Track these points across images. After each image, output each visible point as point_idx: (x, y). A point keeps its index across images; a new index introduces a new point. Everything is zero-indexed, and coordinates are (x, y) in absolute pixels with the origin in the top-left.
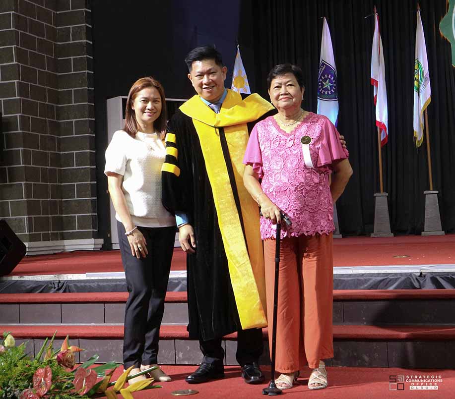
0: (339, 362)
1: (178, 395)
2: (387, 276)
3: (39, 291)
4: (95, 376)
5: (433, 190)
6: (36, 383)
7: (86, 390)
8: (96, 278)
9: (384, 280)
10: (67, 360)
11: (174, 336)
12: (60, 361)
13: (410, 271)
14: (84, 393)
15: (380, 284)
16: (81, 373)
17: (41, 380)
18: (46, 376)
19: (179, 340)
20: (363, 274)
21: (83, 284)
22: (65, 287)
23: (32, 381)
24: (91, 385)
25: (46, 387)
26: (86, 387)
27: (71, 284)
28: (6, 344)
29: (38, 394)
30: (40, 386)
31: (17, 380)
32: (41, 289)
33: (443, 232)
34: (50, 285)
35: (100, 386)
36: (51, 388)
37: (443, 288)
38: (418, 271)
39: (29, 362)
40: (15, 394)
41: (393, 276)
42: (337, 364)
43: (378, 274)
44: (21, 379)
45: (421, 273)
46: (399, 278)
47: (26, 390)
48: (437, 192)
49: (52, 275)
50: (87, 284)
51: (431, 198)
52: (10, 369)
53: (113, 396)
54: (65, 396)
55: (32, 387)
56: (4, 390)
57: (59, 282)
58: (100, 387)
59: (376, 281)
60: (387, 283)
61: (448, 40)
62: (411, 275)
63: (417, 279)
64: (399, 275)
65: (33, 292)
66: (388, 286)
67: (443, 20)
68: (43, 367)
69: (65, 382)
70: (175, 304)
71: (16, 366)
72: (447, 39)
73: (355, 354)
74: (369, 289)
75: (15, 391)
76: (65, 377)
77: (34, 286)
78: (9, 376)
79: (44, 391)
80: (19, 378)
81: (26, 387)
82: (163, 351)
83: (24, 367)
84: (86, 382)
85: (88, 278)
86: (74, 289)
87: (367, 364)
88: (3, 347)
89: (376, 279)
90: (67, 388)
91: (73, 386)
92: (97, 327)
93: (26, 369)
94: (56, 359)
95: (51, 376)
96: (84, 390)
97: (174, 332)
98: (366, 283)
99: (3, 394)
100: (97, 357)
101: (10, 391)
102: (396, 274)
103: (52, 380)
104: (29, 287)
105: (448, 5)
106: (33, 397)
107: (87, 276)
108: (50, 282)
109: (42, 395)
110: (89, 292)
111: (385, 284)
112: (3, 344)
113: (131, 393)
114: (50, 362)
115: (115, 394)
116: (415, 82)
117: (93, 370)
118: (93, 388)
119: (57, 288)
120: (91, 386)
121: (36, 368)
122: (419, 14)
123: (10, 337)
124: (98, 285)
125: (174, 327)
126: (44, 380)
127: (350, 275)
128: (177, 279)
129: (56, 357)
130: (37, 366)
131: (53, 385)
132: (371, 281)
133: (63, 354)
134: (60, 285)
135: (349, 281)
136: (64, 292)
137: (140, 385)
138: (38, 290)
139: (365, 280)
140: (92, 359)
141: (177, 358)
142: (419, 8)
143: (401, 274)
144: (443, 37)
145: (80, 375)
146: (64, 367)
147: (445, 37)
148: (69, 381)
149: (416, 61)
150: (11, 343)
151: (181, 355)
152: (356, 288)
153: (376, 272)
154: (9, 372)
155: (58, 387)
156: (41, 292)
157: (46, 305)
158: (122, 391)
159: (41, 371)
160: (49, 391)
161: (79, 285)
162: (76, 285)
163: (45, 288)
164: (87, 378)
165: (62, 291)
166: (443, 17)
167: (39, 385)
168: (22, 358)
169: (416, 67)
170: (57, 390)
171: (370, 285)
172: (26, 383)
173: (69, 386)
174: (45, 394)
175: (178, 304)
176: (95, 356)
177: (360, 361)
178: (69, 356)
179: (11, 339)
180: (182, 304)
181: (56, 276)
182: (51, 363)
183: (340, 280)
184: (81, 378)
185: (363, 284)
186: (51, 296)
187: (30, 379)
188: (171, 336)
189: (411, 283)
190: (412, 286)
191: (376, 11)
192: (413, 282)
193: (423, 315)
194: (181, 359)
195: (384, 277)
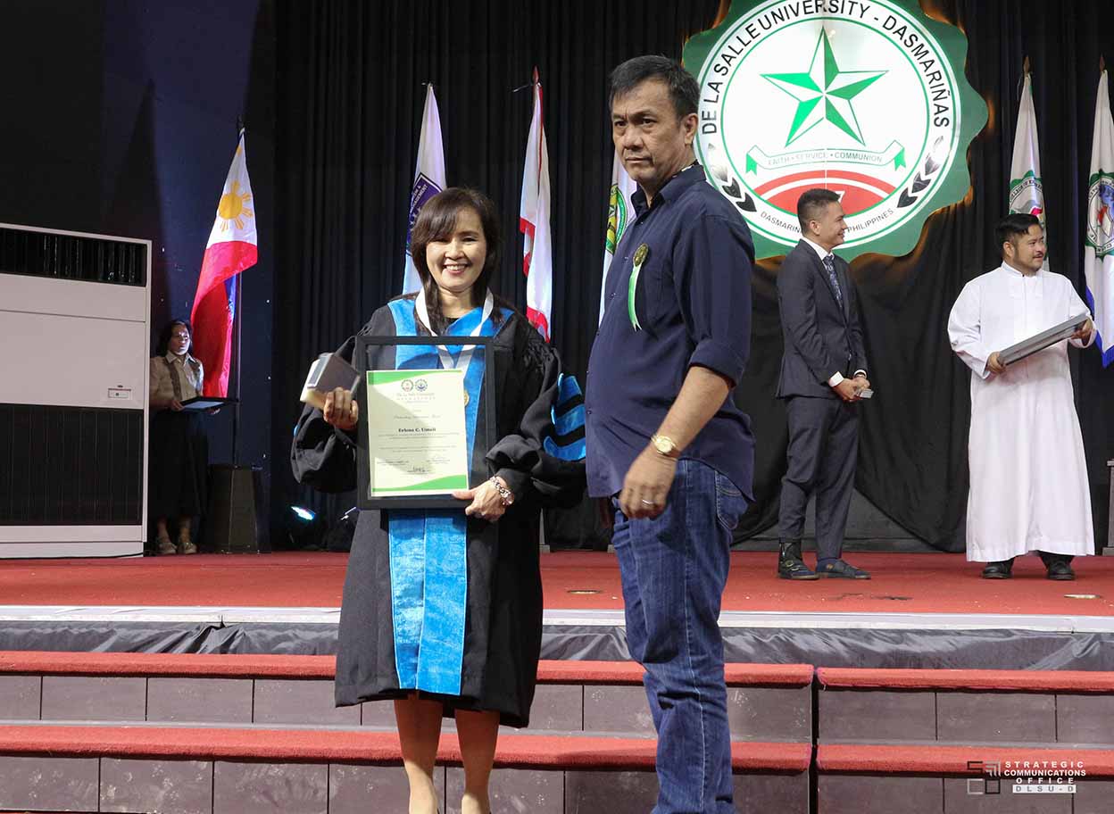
2: (563, 631)
9: (556, 640)
11: (99, 749)
19: (108, 759)
41: (577, 632)
46: (592, 637)
62: (615, 630)
64: (588, 629)
70: (102, 679)
73: (496, 796)
82: (73, 783)
97: (98, 741)
102: (583, 628)
116: (609, 231)
125: (96, 730)
128: (107, 624)
141: (103, 799)
149: (613, 189)
151: (112, 792)
169: (613, 201)
175: (109, 679)
180: (117, 678)
188: (93, 748)
189: (614, 647)
190: (614, 654)
191: (537, 79)
192: (617, 645)
193: (639, 716)
194: (112, 801)
195: (557, 633)
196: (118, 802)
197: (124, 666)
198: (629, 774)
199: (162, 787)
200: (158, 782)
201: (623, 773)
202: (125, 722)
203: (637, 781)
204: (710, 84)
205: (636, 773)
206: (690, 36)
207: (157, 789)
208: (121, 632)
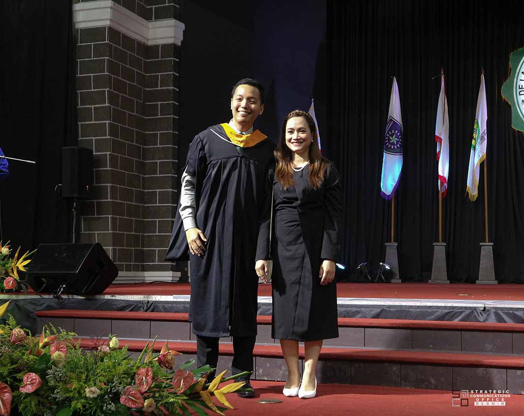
0: (407, 383)
1: (264, 402)
2: (452, 309)
3: (130, 309)
4: (192, 377)
5: (489, 241)
6: (138, 380)
7: (183, 390)
8: (183, 300)
9: (449, 312)
10: (167, 362)
12: (160, 362)
13: (475, 305)
14: (182, 392)
15: (446, 315)
16: (179, 374)
17: (143, 378)
18: (147, 375)
19: (259, 358)
20: (431, 307)
21: (170, 305)
22: (154, 307)
23: (134, 379)
24: (188, 385)
25: (148, 385)
26: (184, 386)
27: (159, 305)
28: (111, 345)
29: (139, 391)
30: (141, 384)
31: (120, 378)
32: (131, 308)
33: (496, 282)
34: (140, 305)
35: (195, 386)
36: (152, 386)
37: (505, 322)
38: (482, 305)
39: (132, 363)
40: (118, 390)
41: (458, 309)
42: (406, 386)
43: (445, 307)
44: (124, 377)
45: (485, 308)
46: (464, 311)
47: (129, 387)
48: (492, 244)
49: (142, 296)
50: (174, 305)
51: (487, 249)
52: (114, 367)
53: (207, 397)
54: (165, 393)
55: (134, 384)
56: (108, 385)
57: (148, 302)
58: (196, 388)
59: (443, 313)
60: (453, 316)
61: (509, 103)
62: (475, 309)
63: (481, 313)
64: (464, 308)
65: (124, 311)
66: (454, 317)
67: (504, 84)
68: (145, 367)
69: (164, 382)
71: (119, 364)
72: (507, 102)
73: (423, 377)
74: (436, 320)
75: (119, 387)
76: (164, 377)
77: (124, 305)
78: (113, 373)
79: (145, 388)
80: (122, 376)
81: (130, 385)
83: (127, 366)
84: (184, 382)
85: (175, 300)
86: (162, 310)
87: (433, 387)
88: (108, 348)
89: (442, 312)
90: (165, 387)
91: (172, 385)
92: (182, 343)
93: (129, 368)
94: (157, 361)
95: (152, 375)
96: (182, 389)
98: (433, 315)
99: (108, 389)
100: (193, 361)
101: (114, 386)
102: (461, 308)
103: (153, 378)
104: (121, 305)
105: (511, 69)
106: (134, 393)
107: (174, 298)
108: (140, 302)
109: (143, 392)
110: (176, 312)
111: (450, 317)
112: (108, 345)
113: (224, 394)
114: (151, 362)
115: (210, 396)
116: (473, 140)
117: (190, 372)
118: (189, 389)
119: (145, 308)
120: (187, 387)
121: (138, 368)
122: (483, 77)
123: (114, 339)
124: (184, 306)
126: (146, 378)
127: (419, 307)
129: (157, 359)
130: (139, 365)
131: (154, 383)
132: (437, 313)
133: (164, 355)
134: (149, 305)
135: (417, 312)
136: (153, 311)
137: (233, 388)
138: (128, 309)
139: (433, 312)
140: (189, 362)
141: (257, 374)
142: (483, 72)
143: (466, 308)
144: (505, 99)
145: (179, 375)
146: (164, 369)
147: (507, 100)
148: (168, 381)
149: (476, 121)
150: (116, 344)
152: (424, 318)
153: (443, 305)
154: (113, 370)
155: (158, 386)
156: (130, 311)
157: (137, 322)
158: (216, 392)
159: (143, 370)
160: (149, 389)
161: (166, 306)
162: (164, 306)
163: (135, 306)
164: (185, 379)
165: (150, 310)
166: (505, 81)
167: (141, 382)
168: (124, 359)
169: (475, 127)
170: (156, 389)
171: (436, 317)
172: (129, 380)
173: (167, 386)
174: (146, 392)
176: (191, 360)
177: (427, 383)
178: (169, 358)
179: (116, 341)
181: (146, 296)
182: (152, 364)
183: (409, 311)
184: (179, 379)
185: (430, 315)
186: (141, 314)
187: (133, 378)
189: (475, 316)
190: (476, 319)
191: (442, 73)
192: (477, 315)
193: (486, 345)
194: (261, 375)
195: (450, 309)
196: (263, 375)
197: (265, 320)
198: (481, 369)
199: (281, 369)
200: (280, 367)
201: (479, 369)
202: (266, 344)
203: (485, 372)
204: (522, 73)
205: (484, 369)
206: (513, 51)
207: (278, 370)
208: (264, 307)
